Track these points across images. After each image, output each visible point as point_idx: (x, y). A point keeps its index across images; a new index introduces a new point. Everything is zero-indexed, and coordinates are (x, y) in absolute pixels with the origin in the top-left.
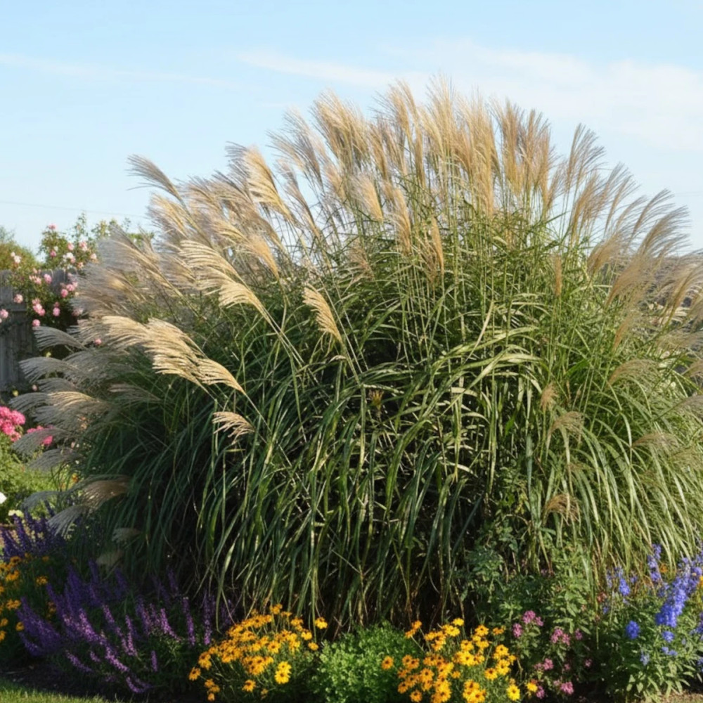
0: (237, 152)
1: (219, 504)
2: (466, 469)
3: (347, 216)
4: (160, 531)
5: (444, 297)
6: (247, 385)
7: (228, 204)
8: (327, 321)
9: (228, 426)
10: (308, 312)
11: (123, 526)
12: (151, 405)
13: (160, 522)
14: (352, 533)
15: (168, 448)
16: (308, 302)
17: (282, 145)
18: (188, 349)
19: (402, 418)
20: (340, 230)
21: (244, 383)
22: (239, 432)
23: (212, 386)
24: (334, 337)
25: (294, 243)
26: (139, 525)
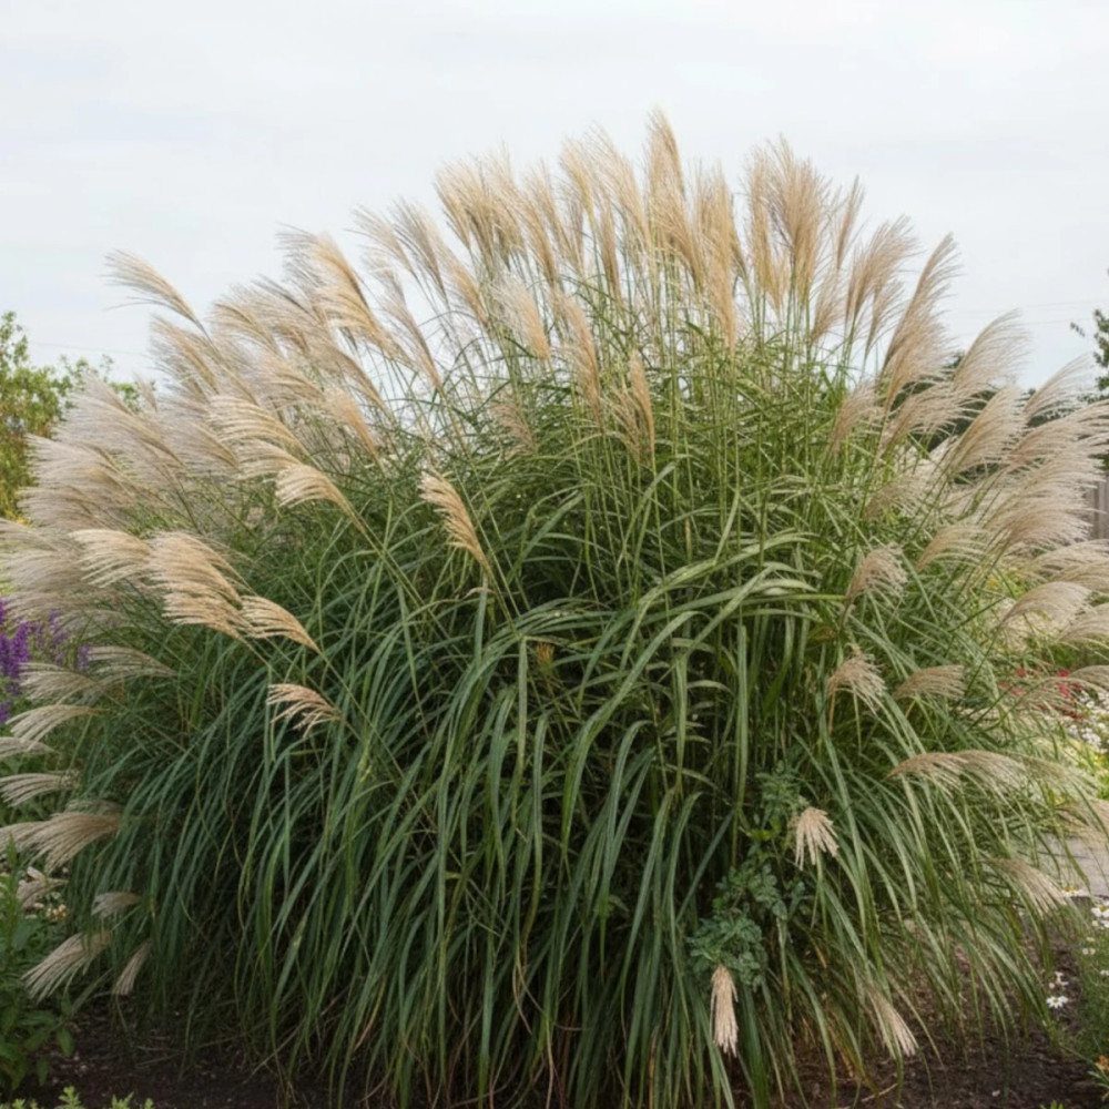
0: (300, 243)
1: (278, 848)
2: (699, 777)
3: (492, 350)
4: (175, 896)
5: (654, 484)
6: (325, 639)
7: (284, 332)
8: (461, 530)
9: (290, 712)
10: (429, 514)
11: (111, 888)
12: (155, 680)
13: (174, 878)
14: (508, 888)
15: (187, 753)
16: (430, 497)
17: (375, 229)
18: (222, 580)
19: (590, 691)
20: (480, 371)
21: (321, 637)
22: (312, 720)
23: (262, 641)
24: (471, 555)
25: (401, 395)
26: (140, 885)
